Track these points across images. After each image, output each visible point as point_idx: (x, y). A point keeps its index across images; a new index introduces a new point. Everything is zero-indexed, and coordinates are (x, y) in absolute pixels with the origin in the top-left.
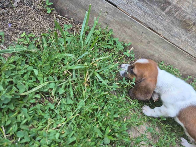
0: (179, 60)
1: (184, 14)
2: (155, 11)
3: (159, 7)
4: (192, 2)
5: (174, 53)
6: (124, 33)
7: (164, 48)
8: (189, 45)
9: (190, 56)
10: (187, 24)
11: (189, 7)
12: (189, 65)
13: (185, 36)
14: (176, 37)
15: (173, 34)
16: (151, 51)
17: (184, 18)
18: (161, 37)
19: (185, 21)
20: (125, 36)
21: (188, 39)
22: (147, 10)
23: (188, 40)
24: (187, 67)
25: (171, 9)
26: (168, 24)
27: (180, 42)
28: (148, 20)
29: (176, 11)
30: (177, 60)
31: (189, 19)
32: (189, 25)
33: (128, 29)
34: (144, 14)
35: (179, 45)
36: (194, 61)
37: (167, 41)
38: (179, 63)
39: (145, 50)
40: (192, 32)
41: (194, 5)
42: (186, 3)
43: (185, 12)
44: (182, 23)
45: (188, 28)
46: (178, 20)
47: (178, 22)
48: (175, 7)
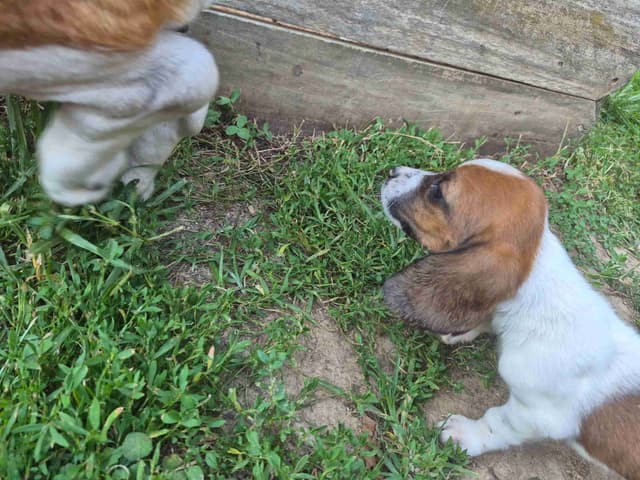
0: (429, 100)
5: (400, 80)
7: (359, 74)
8: (433, 38)
9: (459, 71)
12: (473, 102)
13: (403, 12)
14: (378, 24)
15: (359, 16)
16: (322, 99)
18: (330, 41)
21: (418, 17)
23: (420, 21)
24: (467, 111)
27: (400, 35)
30: (425, 99)
35: (401, 49)
36: (482, 85)
37: (354, 47)
38: (434, 107)
39: (301, 101)
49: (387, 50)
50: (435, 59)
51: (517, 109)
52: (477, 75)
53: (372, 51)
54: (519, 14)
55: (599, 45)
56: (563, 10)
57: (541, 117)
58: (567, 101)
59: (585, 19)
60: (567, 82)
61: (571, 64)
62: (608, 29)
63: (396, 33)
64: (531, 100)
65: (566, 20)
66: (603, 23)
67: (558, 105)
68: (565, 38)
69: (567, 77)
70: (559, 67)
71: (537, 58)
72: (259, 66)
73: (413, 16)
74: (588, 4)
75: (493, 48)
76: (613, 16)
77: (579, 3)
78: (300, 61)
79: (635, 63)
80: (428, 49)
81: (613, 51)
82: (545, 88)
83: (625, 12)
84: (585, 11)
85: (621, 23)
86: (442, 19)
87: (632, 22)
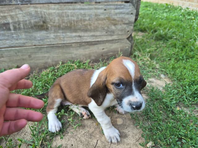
0: (73, 53)
1: (28, 22)
2: (5, 35)
3: (4, 30)
4: (22, 12)
5: (61, 50)
6: (3, 63)
7: (47, 52)
8: (64, 38)
9: (77, 44)
10: (39, 26)
11: (24, 16)
12: (87, 50)
13: (50, 34)
14: (46, 39)
15: (39, 39)
16: (41, 61)
18: (34, 47)
19: (35, 26)
20: (6, 64)
21: (56, 34)
24: (87, 53)
25: (14, 26)
26: (25, 35)
27: (53, 40)
28: (8, 43)
29: (19, 24)
30: (71, 53)
31: (36, 22)
32: (42, 26)
33: (2, 58)
35: (56, 43)
36: (86, 45)
37: (42, 46)
38: (76, 54)
39: (35, 63)
40: (51, 28)
41: (26, 13)
42: (18, 16)
43: (26, 21)
44: (34, 28)
45: (43, 28)
46: (29, 28)
47: (31, 29)
48: (15, 23)
49: (54, 44)
50: (68, 42)
51: (103, 48)
52: (83, 43)
53: (48, 46)
54: (84, 25)
55: (115, 25)
56: (96, 20)
57: (112, 48)
58: (117, 41)
59: (105, 20)
60: (113, 37)
61: (110, 32)
62: (114, 20)
63: (52, 40)
64: (105, 45)
65: (100, 22)
66: (112, 19)
67: (115, 43)
68: (103, 26)
69: (111, 35)
70: (107, 34)
71: (98, 33)
72: (19, 58)
73: (54, 34)
74: (103, 16)
75: (83, 35)
76: (113, 17)
77: (100, 17)
78: (29, 54)
79: (131, 25)
80: (64, 41)
81: (121, 25)
82: (107, 40)
83: (116, 14)
84: (104, 18)
85: (118, 17)
86: (63, 33)
87: (120, 16)
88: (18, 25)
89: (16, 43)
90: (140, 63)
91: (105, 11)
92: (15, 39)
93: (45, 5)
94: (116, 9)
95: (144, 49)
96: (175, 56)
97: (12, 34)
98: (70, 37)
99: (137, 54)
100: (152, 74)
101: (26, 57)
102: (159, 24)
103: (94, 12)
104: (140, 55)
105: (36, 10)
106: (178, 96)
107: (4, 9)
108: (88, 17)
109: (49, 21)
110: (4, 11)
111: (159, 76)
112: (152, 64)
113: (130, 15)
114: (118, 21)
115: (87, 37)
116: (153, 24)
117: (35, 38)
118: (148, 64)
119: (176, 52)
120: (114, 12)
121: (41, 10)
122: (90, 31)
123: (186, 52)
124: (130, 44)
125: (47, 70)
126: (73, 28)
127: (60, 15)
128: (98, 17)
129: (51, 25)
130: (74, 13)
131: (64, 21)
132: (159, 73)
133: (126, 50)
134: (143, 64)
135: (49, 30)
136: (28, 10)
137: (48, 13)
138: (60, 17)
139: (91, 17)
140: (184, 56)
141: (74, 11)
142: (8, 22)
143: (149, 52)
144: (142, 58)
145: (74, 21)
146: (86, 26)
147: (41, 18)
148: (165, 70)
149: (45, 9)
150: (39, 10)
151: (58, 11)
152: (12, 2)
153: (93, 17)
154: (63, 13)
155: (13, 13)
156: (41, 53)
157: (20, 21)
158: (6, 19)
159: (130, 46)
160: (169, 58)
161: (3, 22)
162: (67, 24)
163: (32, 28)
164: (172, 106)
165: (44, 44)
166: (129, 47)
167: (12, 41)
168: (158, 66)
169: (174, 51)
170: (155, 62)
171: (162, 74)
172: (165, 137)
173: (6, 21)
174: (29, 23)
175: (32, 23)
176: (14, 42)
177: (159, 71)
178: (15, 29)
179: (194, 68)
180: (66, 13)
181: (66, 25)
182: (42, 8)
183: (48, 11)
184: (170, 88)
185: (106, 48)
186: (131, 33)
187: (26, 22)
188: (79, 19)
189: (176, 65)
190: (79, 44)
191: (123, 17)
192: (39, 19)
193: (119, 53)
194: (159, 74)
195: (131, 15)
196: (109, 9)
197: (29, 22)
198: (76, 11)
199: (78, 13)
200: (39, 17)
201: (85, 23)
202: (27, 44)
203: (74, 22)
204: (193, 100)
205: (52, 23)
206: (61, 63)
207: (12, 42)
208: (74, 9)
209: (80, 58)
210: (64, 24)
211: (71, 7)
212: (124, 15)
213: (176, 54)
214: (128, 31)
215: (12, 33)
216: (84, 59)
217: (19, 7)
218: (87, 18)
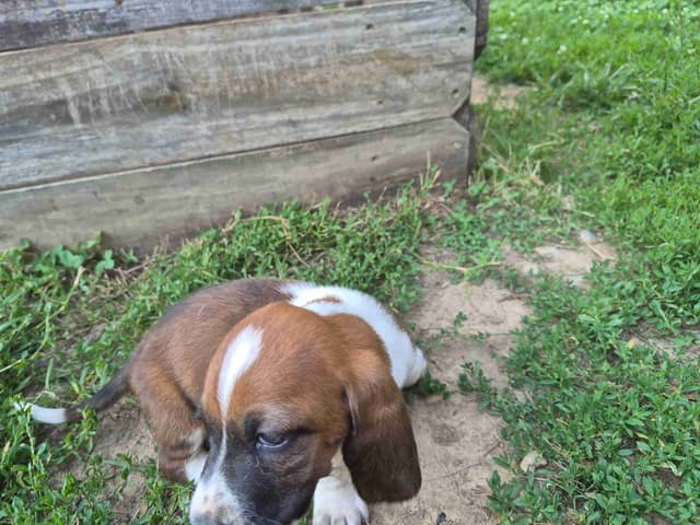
0: (275, 179)
1: (122, 92)
2: (57, 139)
3: (51, 123)
4: (100, 62)
5: (235, 174)
6: (59, 227)
7: (194, 183)
8: (240, 132)
9: (285, 148)
10: (157, 101)
11: (109, 74)
12: (320, 166)
13: (197, 123)
14: (184, 141)
15: (163, 142)
16: (175, 214)
17: (135, 98)
19: (146, 101)
20: (68, 230)
21: (214, 123)
22: (38, 148)
23: (217, 126)
24: (320, 175)
25: (80, 108)
26: (118, 134)
27: (208, 142)
28: (68, 162)
29: (96, 101)
30: (270, 181)
31: (147, 89)
32: (168, 100)
33: (54, 213)
34: (44, 161)
35: (217, 151)
36: (317, 149)
37: (174, 165)
38: (285, 183)
39: (158, 221)
40: (196, 104)
41: (113, 62)
42: (91, 74)
43: (117, 88)
44: (145, 109)
45: (173, 105)
46: (129, 110)
47: (133, 114)
48: (84, 97)
49: (210, 156)
50: (255, 145)
51: (372, 154)
52: (306, 145)
53: (192, 163)
54: (303, 83)
55: (407, 73)
56: (343, 63)
57: (404, 152)
58: (419, 128)
59: (372, 60)
60: (404, 114)
61: (392, 99)
62: (403, 57)
63: (203, 142)
64: (378, 143)
65: (354, 69)
66: (393, 54)
67: (413, 135)
68: (366, 82)
69: (398, 110)
70: (381, 107)
71: (351, 108)
72: (105, 209)
73: (208, 124)
74: (365, 48)
75: (302, 118)
76: (399, 46)
77: (354, 52)
78: (136, 193)
79: (463, 70)
80: (242, 142)
81: (427, 71)
82: (383, 128)
83: (408, 37)
84: (366, 54)
85: (413, 47)
86: (235, 116)
87: (424, 42)
88: (94, 103)
89: (95, 162)
90: (504, 196)
91: (371, 31)
92: (87, 150)
93: (170, 31)
94: (407, 19)
95: (520, 147)
96: (631, 162)
97: (77, 133)
98: (262, 128)
99: (496, 164)
100: (549, 230)
101: (127, 203)
102: (578, 51)
103: (334, 38)
104: (506, 169)
105: (146, 50)
106: (636, 302)
107: (47, 57)
108: (312, 54)
109: (189, 81)
110: (45, 63)
111: (573, 236)
112: (547, 197)
113: (457, 35)
114: (418, 59)
115: (317, 122)
116: (559, 52)
117: (150, 140)
118: (534, 197)
119: (635, 147)
120: (400, 29)
121: (160, 49)
122: (326, 101)
123: (672, 145)
124: (465, 135)
125: (196, 240)
126: (267, 97)
127: (223, 61)
128: (347, 52)
129: (196, 93)
130: (267, 48)
131: (236, 78)
132: (573, 225)
133: (453, 156)
134: (515, 198)
135: (191, 111)
136: (121, 52)
137: (183, 56)
138: (223, 66)
139: (323, 57)
140: (665, 160)
141: (266, 42)
142: (61, 96)
143: (538, 155)
144: (511, 178)
145: (268, 73)
146: (309, 86)
147: (162, 75)
148: (593, 215)
149: (171, 45)
150: (154, 49)
151: (214, 48)
152: (66, 34)
153: (331, 54)
154: (230, 51)
155: (75, 69)
156: (173, 186)
157: (98, 90)
158: (56, 87)
159: (467, 140)
160: (609, 173)
161: (46, 99)
162: (248, 88)
163: (137, 108)
164: (608, 335)
165: (181, 158)
166: (463, 144)
167: (77, 155)
168: (568, 203)
169: (627, 147)
170: (559, 189)
171: (582, 228)
172: (580, 437)
173: (57, 94)
174: (126, 94)
175: (137, 94)
176: (87, 159)
177: (574, 220)
178: (85, 116)
179: (696, 203)
180: (240, 49)
181: (245, 91)
182: (163, 42)
183: (182, 52)
184: (608, 275)
185: (386, 154)
186: (465, 97)
187: (116, 93)
188: (286, 66)
189: (634, 196)
190: (291, 147)
191: (430, 45)
192: (157, 77)
193: (429, 166)
194: (572, 229)
195: (461, 35)
196: (380, 24)
197: (126, 90)
198: (274, 40)
199: (280, 48)
200: (157, 73)
201: (305, 78)
202: (126, 164)
203: (269, 78)
204: (688, 313)
205: (198, 89)
206: (237, 215)
207: (80, 161)
208: (265, 35)
209: (300, 196)
210: (237, 88)
211: (254, 30)
212: (437, 35)
213: (634, 156)
214: (455, 91)
215: (75, 130)
216: (311, 197)
217: (91, 47)
218: (312, 61)
